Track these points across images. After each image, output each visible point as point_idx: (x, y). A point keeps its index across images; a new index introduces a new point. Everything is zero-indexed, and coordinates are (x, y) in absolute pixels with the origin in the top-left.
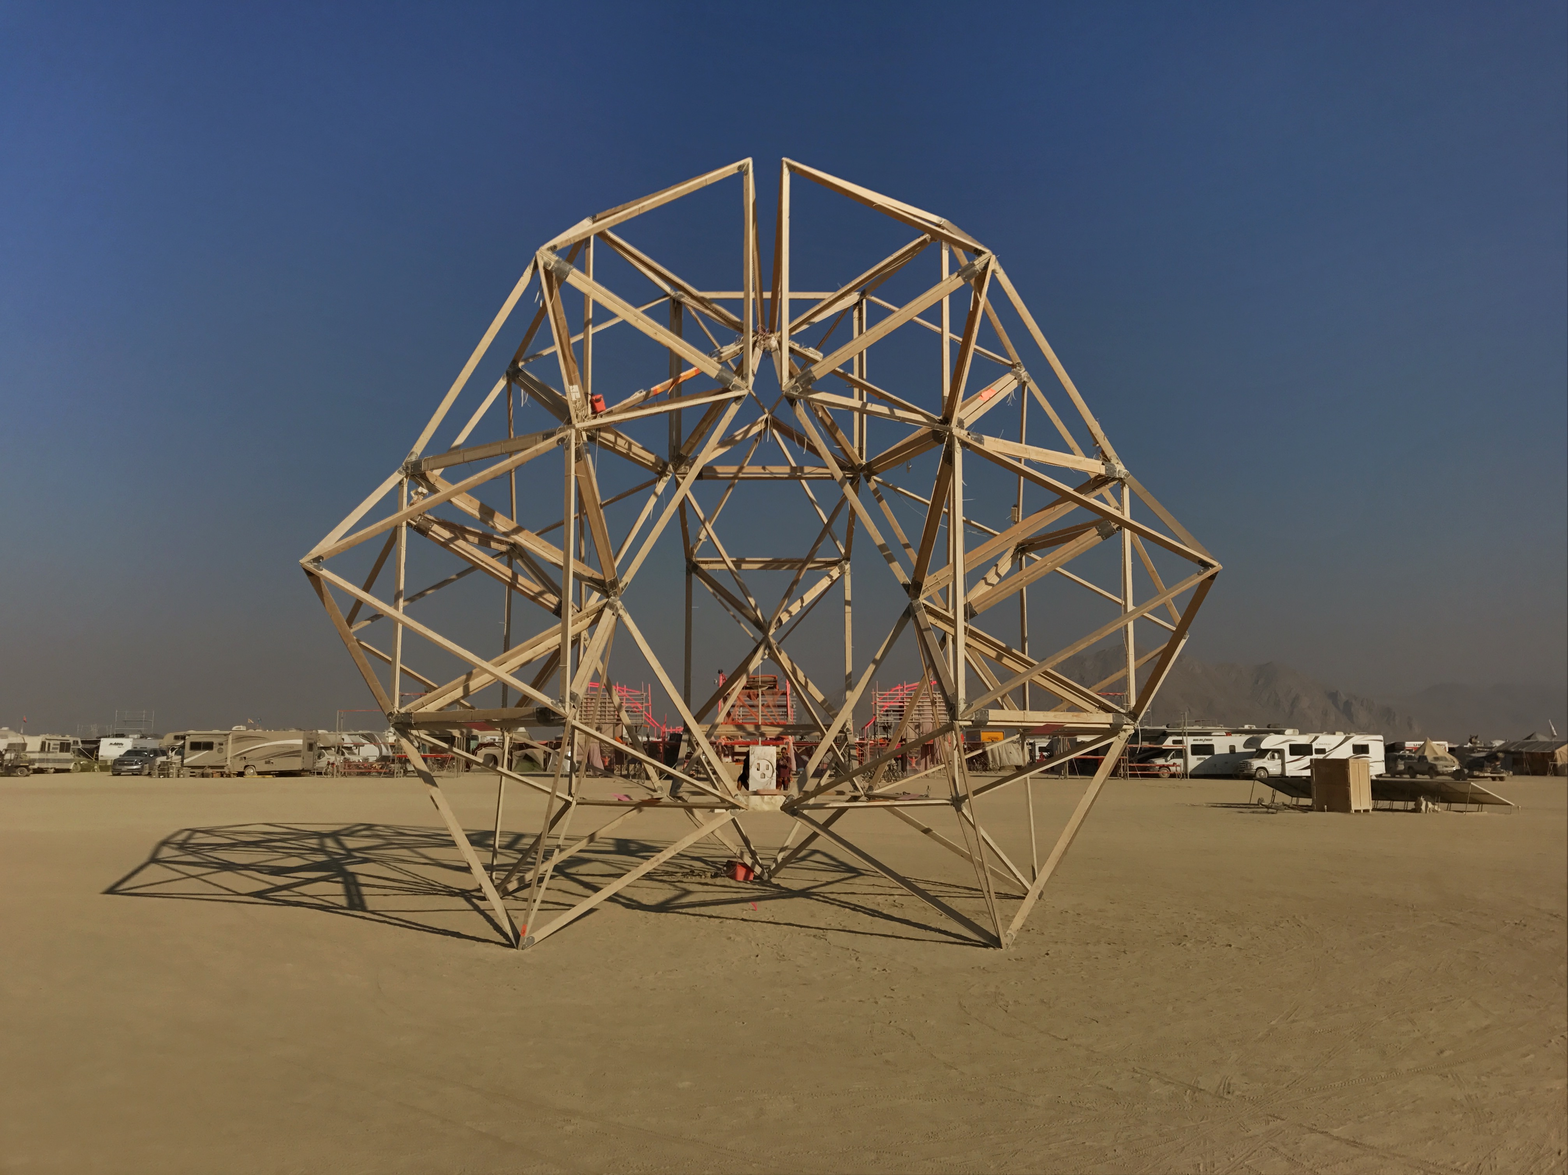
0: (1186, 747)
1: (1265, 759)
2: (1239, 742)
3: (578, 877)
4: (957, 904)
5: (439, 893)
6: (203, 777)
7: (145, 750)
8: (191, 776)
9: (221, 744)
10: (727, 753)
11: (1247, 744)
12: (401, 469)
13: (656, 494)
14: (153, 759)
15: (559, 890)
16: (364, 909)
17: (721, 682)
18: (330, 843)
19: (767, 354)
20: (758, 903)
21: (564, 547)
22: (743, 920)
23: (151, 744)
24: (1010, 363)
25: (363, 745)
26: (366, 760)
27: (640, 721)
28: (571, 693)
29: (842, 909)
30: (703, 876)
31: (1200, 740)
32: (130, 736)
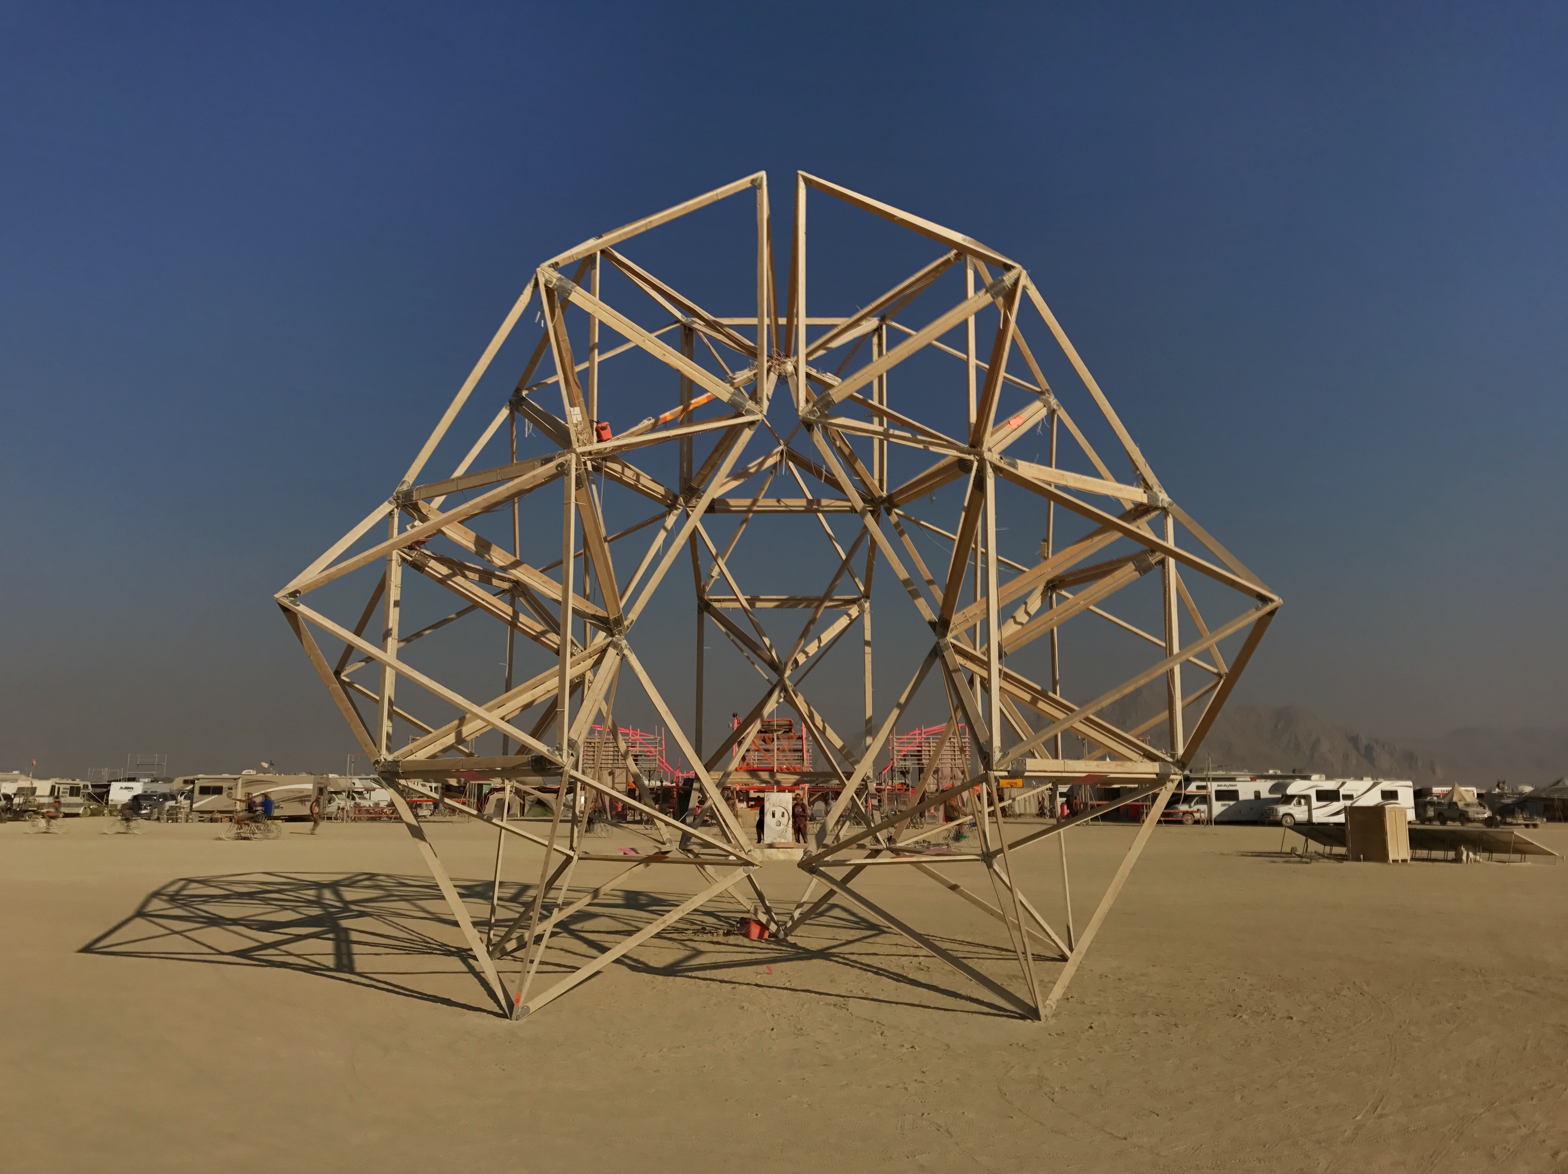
0: (1211, 793)
1: (1292, 805)
2: (1264, 787)
3: (583, 934)
4: (984, 967)
5: (434, 952)
6: (212, 822)
7: (154, 794)
8: (200, 821)
9: (230, 789)
10: (742, 798)
11: (1272, 790)
12: (391, 499)
13: (665, 529)
14: (163, 803)
15: (562, 949)
16: (352, 971)
17: (736, 726)
18: (328, 894)
19: (782, 379)
20: (773, 966)
21: (563, 581)
22: (756, 985)
23: (162, 788)
24: (1038, 389)
25: (374, 790)
26: (377, 804)
27: (653, 766)
28: (569, 740)
29: (864, 973)
30: (715, 934)
31: (1225, 786)
32: (141, 780)
